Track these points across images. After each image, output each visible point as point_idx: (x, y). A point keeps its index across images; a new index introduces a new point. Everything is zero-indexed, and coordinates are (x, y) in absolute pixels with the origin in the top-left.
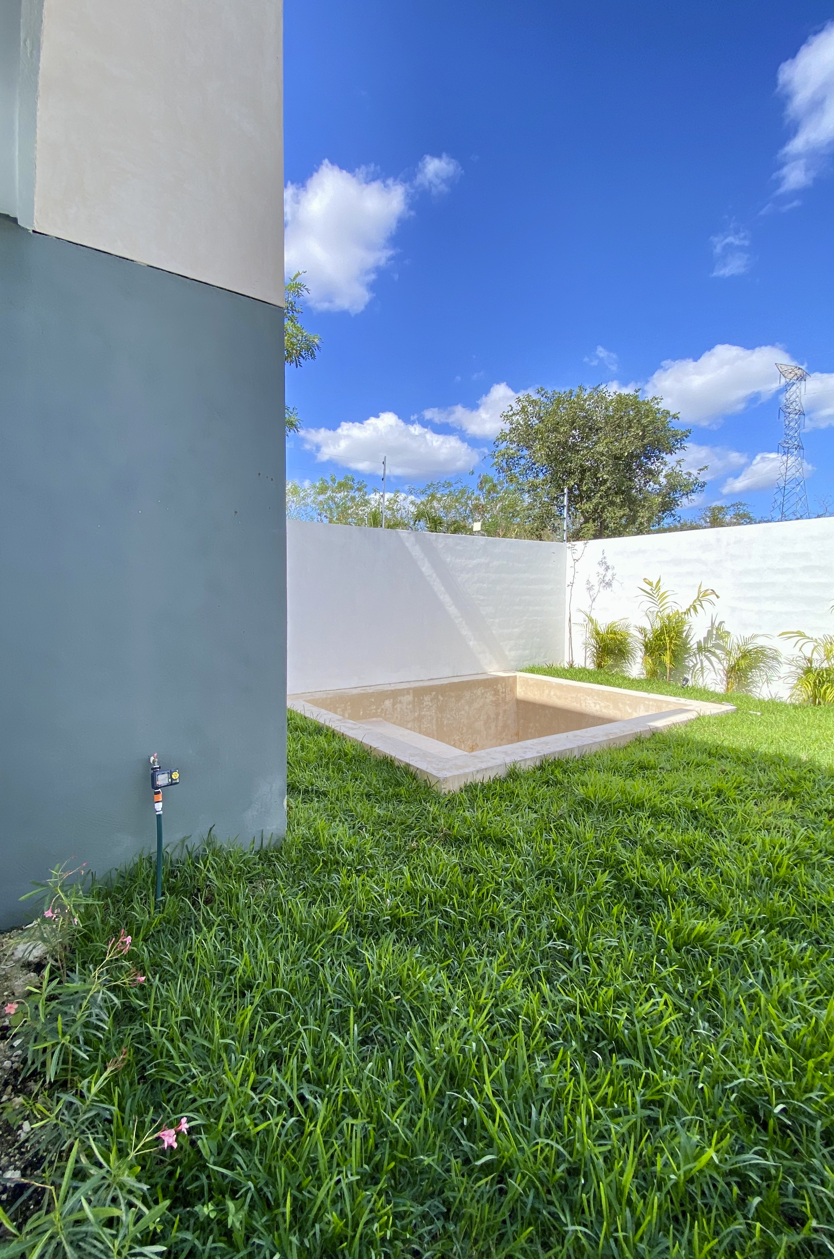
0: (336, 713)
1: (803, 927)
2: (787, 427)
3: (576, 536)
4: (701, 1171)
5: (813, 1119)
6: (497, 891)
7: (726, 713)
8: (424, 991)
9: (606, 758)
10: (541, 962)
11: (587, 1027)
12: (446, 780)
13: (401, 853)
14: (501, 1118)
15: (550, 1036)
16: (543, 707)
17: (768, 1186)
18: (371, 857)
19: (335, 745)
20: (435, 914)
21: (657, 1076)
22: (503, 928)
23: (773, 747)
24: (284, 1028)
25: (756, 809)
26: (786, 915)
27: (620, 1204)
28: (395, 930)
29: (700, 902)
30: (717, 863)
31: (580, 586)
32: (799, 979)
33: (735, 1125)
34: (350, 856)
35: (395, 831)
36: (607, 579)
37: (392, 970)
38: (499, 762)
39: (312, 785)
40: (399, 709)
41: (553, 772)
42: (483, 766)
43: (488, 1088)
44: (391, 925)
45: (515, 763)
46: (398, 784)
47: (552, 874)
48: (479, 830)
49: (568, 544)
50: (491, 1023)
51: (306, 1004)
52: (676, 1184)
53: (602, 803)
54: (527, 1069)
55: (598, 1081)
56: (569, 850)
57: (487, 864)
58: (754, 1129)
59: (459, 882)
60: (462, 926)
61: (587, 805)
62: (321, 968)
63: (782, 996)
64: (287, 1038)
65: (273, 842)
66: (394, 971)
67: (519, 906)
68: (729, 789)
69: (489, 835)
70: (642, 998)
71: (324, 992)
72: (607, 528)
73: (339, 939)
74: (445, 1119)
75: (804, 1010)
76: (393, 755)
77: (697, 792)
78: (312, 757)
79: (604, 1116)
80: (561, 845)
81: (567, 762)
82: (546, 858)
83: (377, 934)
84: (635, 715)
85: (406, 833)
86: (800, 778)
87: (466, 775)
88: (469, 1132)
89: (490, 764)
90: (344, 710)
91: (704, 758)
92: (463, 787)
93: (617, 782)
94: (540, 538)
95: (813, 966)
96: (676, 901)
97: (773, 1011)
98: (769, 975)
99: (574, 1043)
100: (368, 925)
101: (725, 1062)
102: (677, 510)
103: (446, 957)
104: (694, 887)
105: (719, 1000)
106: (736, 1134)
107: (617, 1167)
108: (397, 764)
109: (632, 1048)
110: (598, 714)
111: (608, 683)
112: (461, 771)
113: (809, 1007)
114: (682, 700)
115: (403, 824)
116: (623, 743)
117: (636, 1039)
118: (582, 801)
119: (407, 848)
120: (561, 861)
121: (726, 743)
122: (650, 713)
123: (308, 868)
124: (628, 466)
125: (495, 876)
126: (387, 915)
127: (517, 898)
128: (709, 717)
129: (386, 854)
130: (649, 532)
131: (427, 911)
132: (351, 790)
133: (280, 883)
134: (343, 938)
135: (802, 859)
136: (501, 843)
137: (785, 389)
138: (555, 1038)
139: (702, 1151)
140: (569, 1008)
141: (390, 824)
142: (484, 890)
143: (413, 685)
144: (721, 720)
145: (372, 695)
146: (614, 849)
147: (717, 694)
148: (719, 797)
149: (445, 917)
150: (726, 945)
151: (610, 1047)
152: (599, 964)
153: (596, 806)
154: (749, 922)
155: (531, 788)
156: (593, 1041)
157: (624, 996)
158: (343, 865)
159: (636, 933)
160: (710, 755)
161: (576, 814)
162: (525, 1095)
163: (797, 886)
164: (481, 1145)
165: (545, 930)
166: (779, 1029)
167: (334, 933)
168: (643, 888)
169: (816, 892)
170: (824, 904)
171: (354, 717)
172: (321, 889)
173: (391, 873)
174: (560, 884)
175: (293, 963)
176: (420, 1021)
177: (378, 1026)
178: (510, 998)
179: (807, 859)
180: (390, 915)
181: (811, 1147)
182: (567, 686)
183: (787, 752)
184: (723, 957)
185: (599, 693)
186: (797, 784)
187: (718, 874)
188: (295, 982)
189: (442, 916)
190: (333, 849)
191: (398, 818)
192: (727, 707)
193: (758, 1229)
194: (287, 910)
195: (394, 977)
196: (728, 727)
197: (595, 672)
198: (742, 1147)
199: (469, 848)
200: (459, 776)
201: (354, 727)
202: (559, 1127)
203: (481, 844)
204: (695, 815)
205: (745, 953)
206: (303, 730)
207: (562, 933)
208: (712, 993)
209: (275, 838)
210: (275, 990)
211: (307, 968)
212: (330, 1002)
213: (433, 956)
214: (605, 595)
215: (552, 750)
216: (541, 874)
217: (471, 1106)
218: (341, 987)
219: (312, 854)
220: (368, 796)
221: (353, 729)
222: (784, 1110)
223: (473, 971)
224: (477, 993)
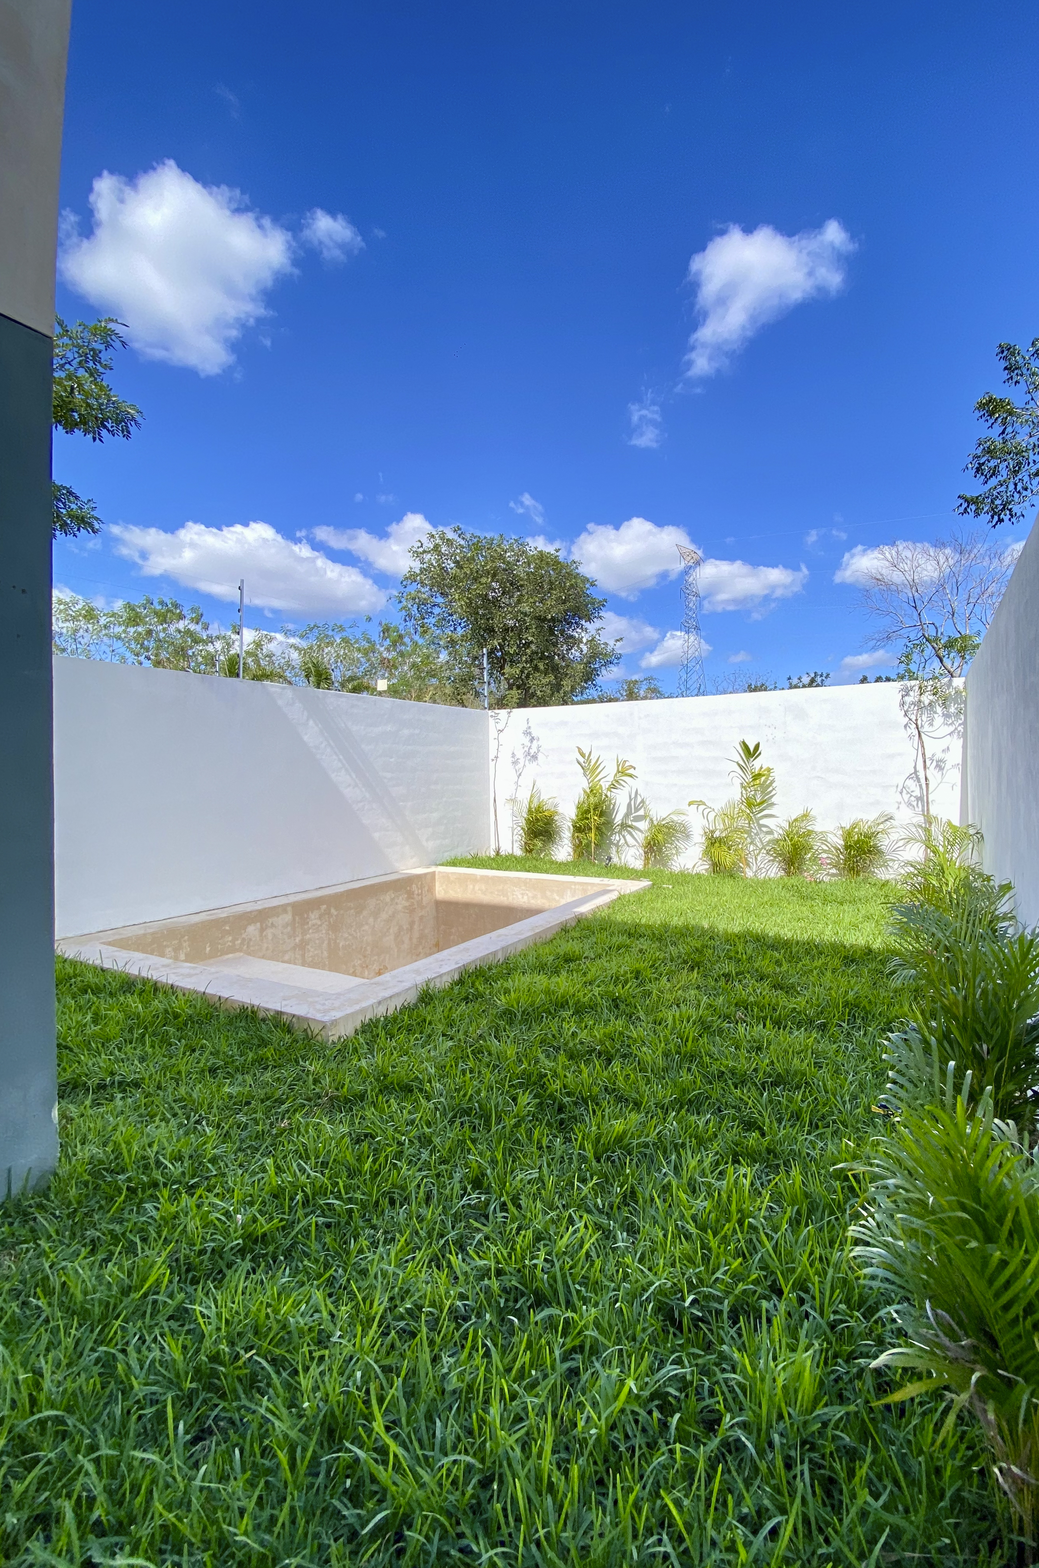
0: (162, 955)
1: (707, 1098)
2: (687, 607)
3: (501, 703)
4: (622, 1411)
5: (720, 1301)
6: (399, 1155)
7: (644, 889)
8: (292, 1328)
9: (531, 959)
10: (453, 1227)
11: (504, 1290)
12: (335, 1023)
13: (264, 1140)
14: (395, 1456)
15: (458, 1318)
16: (467, 906)
17: (687, 1396)
18: (214, 1160)
19: (157, 1005)
20: (313, 1212)
21: (576, 1317)
22: (406, 1200)
23: (682, 919)
24: (54, 1472)
25: (669, 985)
26: (694, 1090)
27: (541, 1495)
28: (249, 1257)
29: (620, 1099)
30: (635, 1052)
31: (505, 759)
32: (704, 1154)
33: (653, 1340)
34: (175, 1169)
35: (255, 1112)
36: (532, 752)
37: (242, 1317)
38: (407, 985)
39: (112, 1074)
40: (270, 937)
41: (473, 984)
42: (387, 994)
43: (378, 1426)
44: (242, 1252)
45: (428, 983)
46: (264, 1043)
47: (467, 1112)
48: (378, 1080)
49: (490, 713)
50: (385, 1334)
51: (96, 1421)
52: (598, 1439)
53: (526, 1010)
54: (430, 1375)
55: (515, 1350)
56: (489, 1077)
57: (387, 1122)
58: (671, 1336)
59: (348, 1158)
60: (351, 1217)
61: (508, 1015)
62: (120, 1356)
63: (690, 1179)
64: (60, 1484)
65: (31, 1183)
66: (246, 1318)
67: (427, 1165)
68: (645, 969)
69: (392, 1083)
70: (562, 1229)
71: (127, 1391)
72: (533, 695)
73: (155, 1302)
74: (321, 1494)
75: (709, 1185)
76: (256, 1002)
77: (618, 978)
78: (112, 1029)
79: (521, 1391)
80: (479, 1072)
81: (490, 969)
82: (462, 1093)
83: (221, 1271)
84: (563, 902)
85: (273, 1111)
86: (703, 946)
87: (363, 1011)
88: (354, 1498)
89: (396, 990)
90: (177, 950)
91: (624, 939)
92: (358, 1028)
93: (541, 981)
94: (462, 704)
95: (716, 1136)
96: (597, 1104)
97: (683, 1196)
98: (680, 1159)
99: (488, 1316)
100: (205, 1263)
101: (642, 1271)
102: (599, 680)
103: (327, 1266)
104: (614, 1084)
105: (636, 1202)
106: (654, 1349)
107: (535, 1450)
108: (261, 1015)
109: (552, 1294)
110: (525, 906)
111: (536, 869)
112: (357, 1007)
113: (713, 1181)
114: (606, 881)
115: (268, 1099)
116: (549, 936)
117: (555, 1281)
118: (505, 1013)
119: (274, 1131)
120: (478, 1092)
121: (643, 921)
122: (576, 898)
123: (101, 1207)
124: (551, 631)
125: (397, 1135)
126: (236, 1239)
127: (425, 1155)
128: (629, 895)
129: (240, 1149)
130: (574, 703)
131: (300, 1213)
132: (183, 1069)
133: (44, 1244)
134: (161, 1298)
135: (705, 1027)
136: (406, 1090)
137: (686, 572)
138: (466, 1319)
139: (622, 1382)
140: (484, 1273)
141: (248, 1103)
142: (382, 1159)
143: (292, 899)
144: (639, 898)
145: (225, 921)
146: (537, 1062)
147: (636, 871)
148: (637, 978)
149: (327, 1213)
150: (642, 1139)
151: (529, 1304)
152: (519, 1207)
153: (519, 1015)
154: (662, 1108)
155: (446, 1010)
156: (511, 1304)
157: (545, 1235)
158: (165, 1185)
159: (559, 1153)
160: (630, 935)
161: (497, 1030)
162: (428, 1411)
163: (701, 1058)
164: (370, 1505)
165: (457, 1187)
166: (688, 1214)
167: (145, 1295)
168: (566, 1100)
169: (717, 1060)
170: (723, 1069)
171: (196, 956)
172: (123, 1234)
173: (247, 1176)
174: (477, 1121)
175: (69, 1365)
176: (284, 1374)
177: (220, 1407)
178: (412, 1289)
179: (709, 1027)
180: (241, 1236)
181: (722, 1332)
182: (493, 878)
183: (693, 922)
184: (640, 1153)
185: (526, 882)
186: (701, 952)
187: (636, 1064)
188: (74, 1393)
189: (323, 1211)
190: (146, 1167)
191: (262, 1093)
192: (645, 883)
193: (678, 1451)
194: (58, 1287)
195: (246, 1325)
196: (645, 904)
197: (522, 858)
198: (662, 1361)
199: (363, 1108)
200: (352, 1014)
201: (192, 972)
202: (470, 1433)
203: (380, 1097)
204: (616, 1003)
205: (660, 1144)
206: (97, 991)
207: (478, 1183)
208: (631, 1196)
209: (36, 1173)
210: (36, 1417)
211: (96, 1364)
212: (138, 1402)
213: (308, 1273)
214: (531, 769)
215: (472, 958)
216: (455, 1116)
217: (357, 1460)
218: (157, 1373)
219: (109, 1184)
220: (213, 1071)
221: (190, 976)
222: (694, 1302)
223: (364, 1273)
224: (368, 1302)
